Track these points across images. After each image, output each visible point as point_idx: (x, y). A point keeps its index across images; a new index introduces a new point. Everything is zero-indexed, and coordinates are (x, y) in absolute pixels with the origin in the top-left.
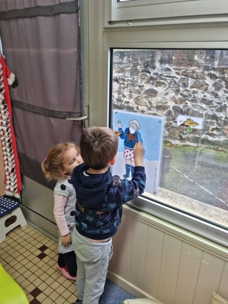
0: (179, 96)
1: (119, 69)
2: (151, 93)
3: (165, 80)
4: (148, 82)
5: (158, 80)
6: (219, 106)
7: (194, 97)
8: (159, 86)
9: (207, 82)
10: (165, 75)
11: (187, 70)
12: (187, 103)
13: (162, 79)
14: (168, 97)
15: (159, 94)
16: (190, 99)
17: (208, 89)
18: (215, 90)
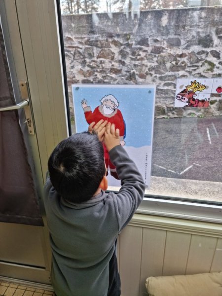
0: (87, 68)
3: (68, 51)
6: (128, 74)
7: (103, 68)
9: (112, 50)
11: (90, 38)
12: (96, 75)
14: (74, 71)
17: (115, 57)
18: (122, 58)
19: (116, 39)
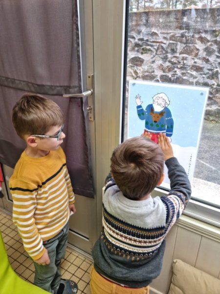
0: (168, 64)
2: (137, 61)
3: (152, 46)
4: (133, 49)
5: (144, 47)
6: (210, 72)
7: (184, 64)
8: (145, 53)
9: (197, 46)
10: (151, 40)
11: (176, 34)
12: (176, 72)
13: (148, 45)
14: (155, 66)
15: (145, 62)
16: (179, 66)
17: (199, 54)
18: (206, 55)
19: (203, 35)
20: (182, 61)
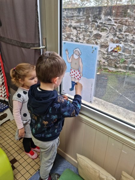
0: (116, 38)
1: (77, 20)
2: (98, 36)
3: (107, 27)
4: (96, 29)
5: (102, 27)
7: (126, 39)
8: (103, 31)
10: (107, 24)
11: (122, 20)
12: (121, 43)
13: (105, 26)
14: (108, 39)
15: (102, 37)
16: (123, 40)
20: (125, 37)
